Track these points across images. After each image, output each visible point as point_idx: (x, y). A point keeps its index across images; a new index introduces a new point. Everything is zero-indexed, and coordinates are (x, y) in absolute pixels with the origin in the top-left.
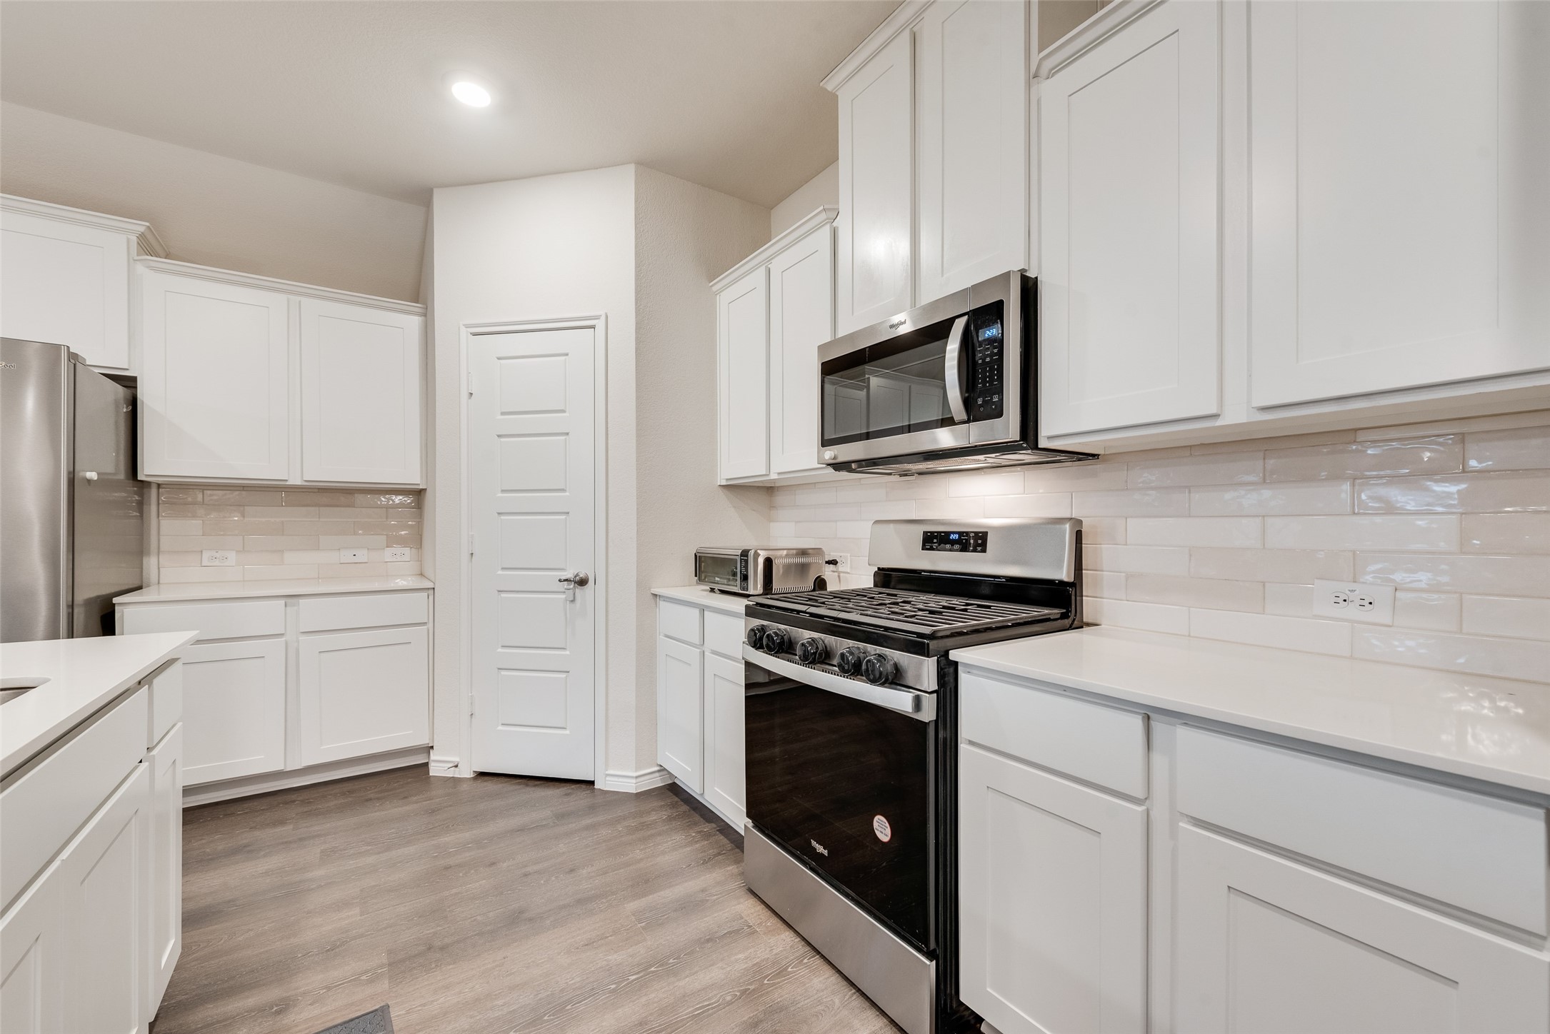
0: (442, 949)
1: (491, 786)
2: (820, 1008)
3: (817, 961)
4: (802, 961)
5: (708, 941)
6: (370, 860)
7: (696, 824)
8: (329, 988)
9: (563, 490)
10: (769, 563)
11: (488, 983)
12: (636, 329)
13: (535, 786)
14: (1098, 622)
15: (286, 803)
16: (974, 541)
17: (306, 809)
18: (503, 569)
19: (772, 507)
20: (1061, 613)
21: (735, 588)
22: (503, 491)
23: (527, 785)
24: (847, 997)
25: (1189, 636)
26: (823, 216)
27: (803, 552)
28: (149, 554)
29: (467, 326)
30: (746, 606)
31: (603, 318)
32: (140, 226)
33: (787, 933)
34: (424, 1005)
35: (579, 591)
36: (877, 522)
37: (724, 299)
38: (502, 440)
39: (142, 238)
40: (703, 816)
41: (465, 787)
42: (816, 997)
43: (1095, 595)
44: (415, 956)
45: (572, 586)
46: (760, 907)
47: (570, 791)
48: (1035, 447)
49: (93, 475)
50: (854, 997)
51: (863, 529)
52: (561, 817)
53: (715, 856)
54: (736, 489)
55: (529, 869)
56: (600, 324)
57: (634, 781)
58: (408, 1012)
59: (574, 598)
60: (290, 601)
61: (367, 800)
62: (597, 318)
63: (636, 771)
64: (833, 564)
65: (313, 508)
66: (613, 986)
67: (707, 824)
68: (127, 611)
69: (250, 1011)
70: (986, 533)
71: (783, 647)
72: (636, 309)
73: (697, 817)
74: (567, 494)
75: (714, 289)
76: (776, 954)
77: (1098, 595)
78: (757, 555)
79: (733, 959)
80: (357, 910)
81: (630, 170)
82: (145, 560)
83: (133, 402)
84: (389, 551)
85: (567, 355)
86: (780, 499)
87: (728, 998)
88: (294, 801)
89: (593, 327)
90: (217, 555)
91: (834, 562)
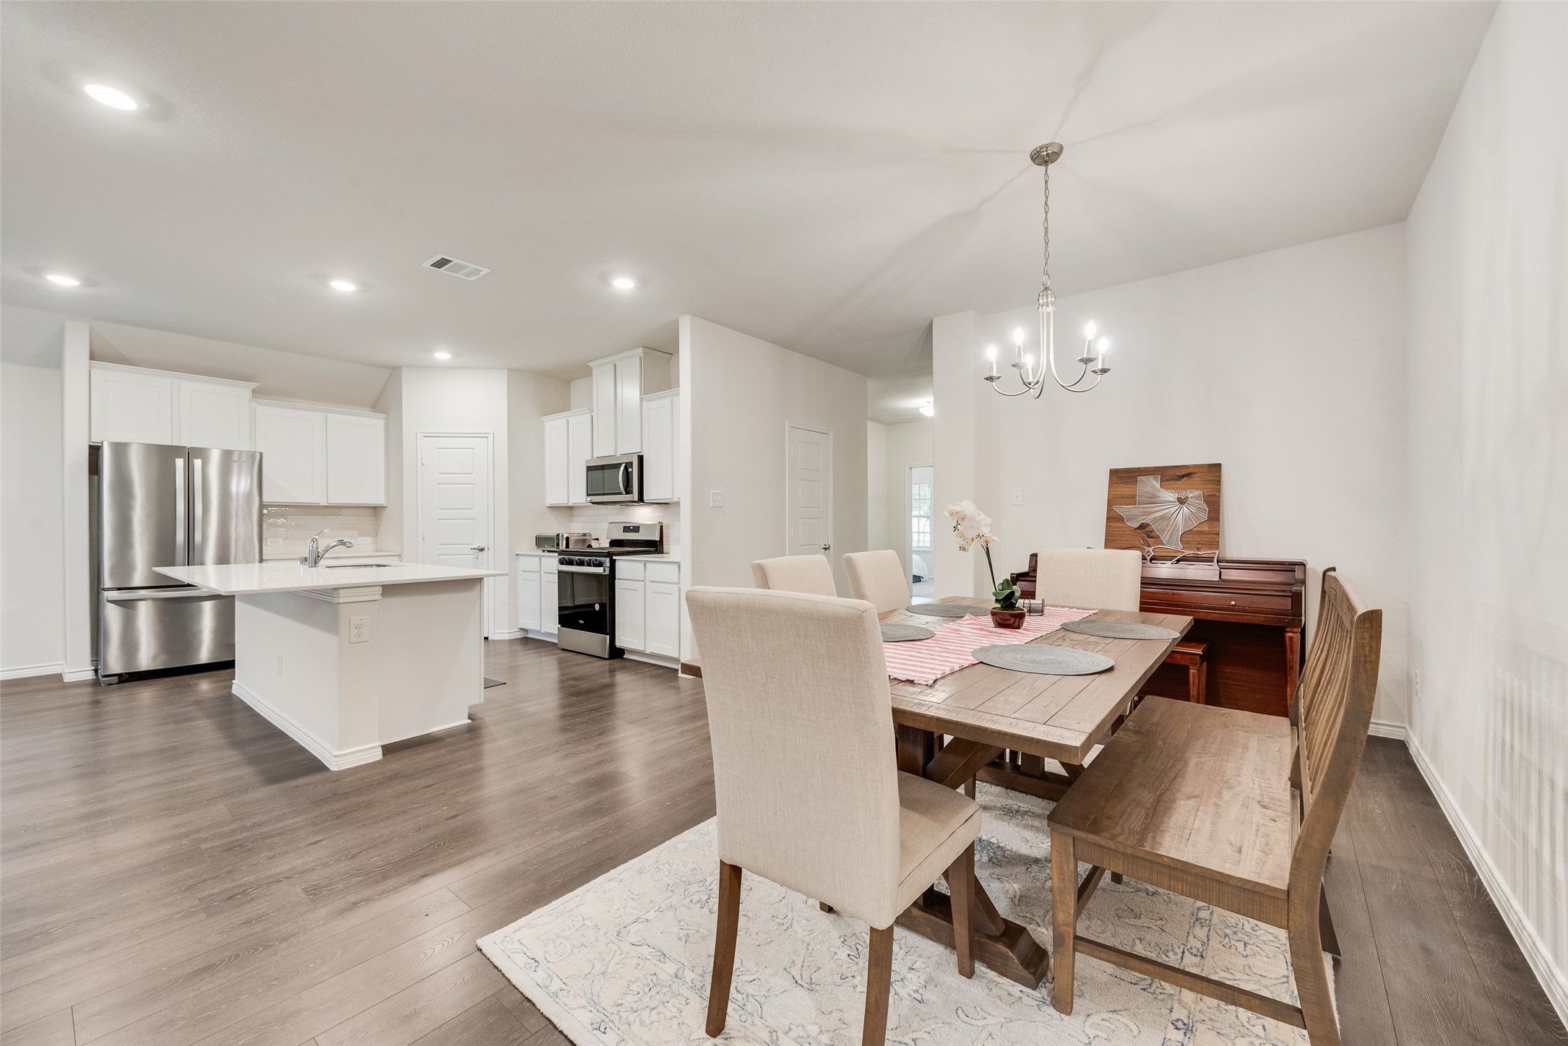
9: (472, 509)
10: (567, 539)
12: (507, 439)
16: (636, 529)
18: (441, 545)
19: (571, 516)
20: (653, 549)
21: (553, 550)
22: (439, 509)
27: (585, 535)
29: (421, 433)
30: (558, 553)
31: (492, 434)
32: (254, 385)
35: (480, 553)
36: (608, 523)
38: (441, 486)
39: (254, 390)
45: (477, 552)
48: (643, 502)
51: (605, 526)
54: (553, 508)
56: (491, 437)
57: (508, 635)
59: (478, 556)
62: (489, 433)
63: (509, 630)
70: (639, 527)
71: (570, 563)
72: (508, 431)
75: (544, 423)
78: (563, 535)
81: (506, 370)
84: (359, 539)
85: (472, 448)
86: (575, 512)
89: (487, 437)
91: (598, 539)
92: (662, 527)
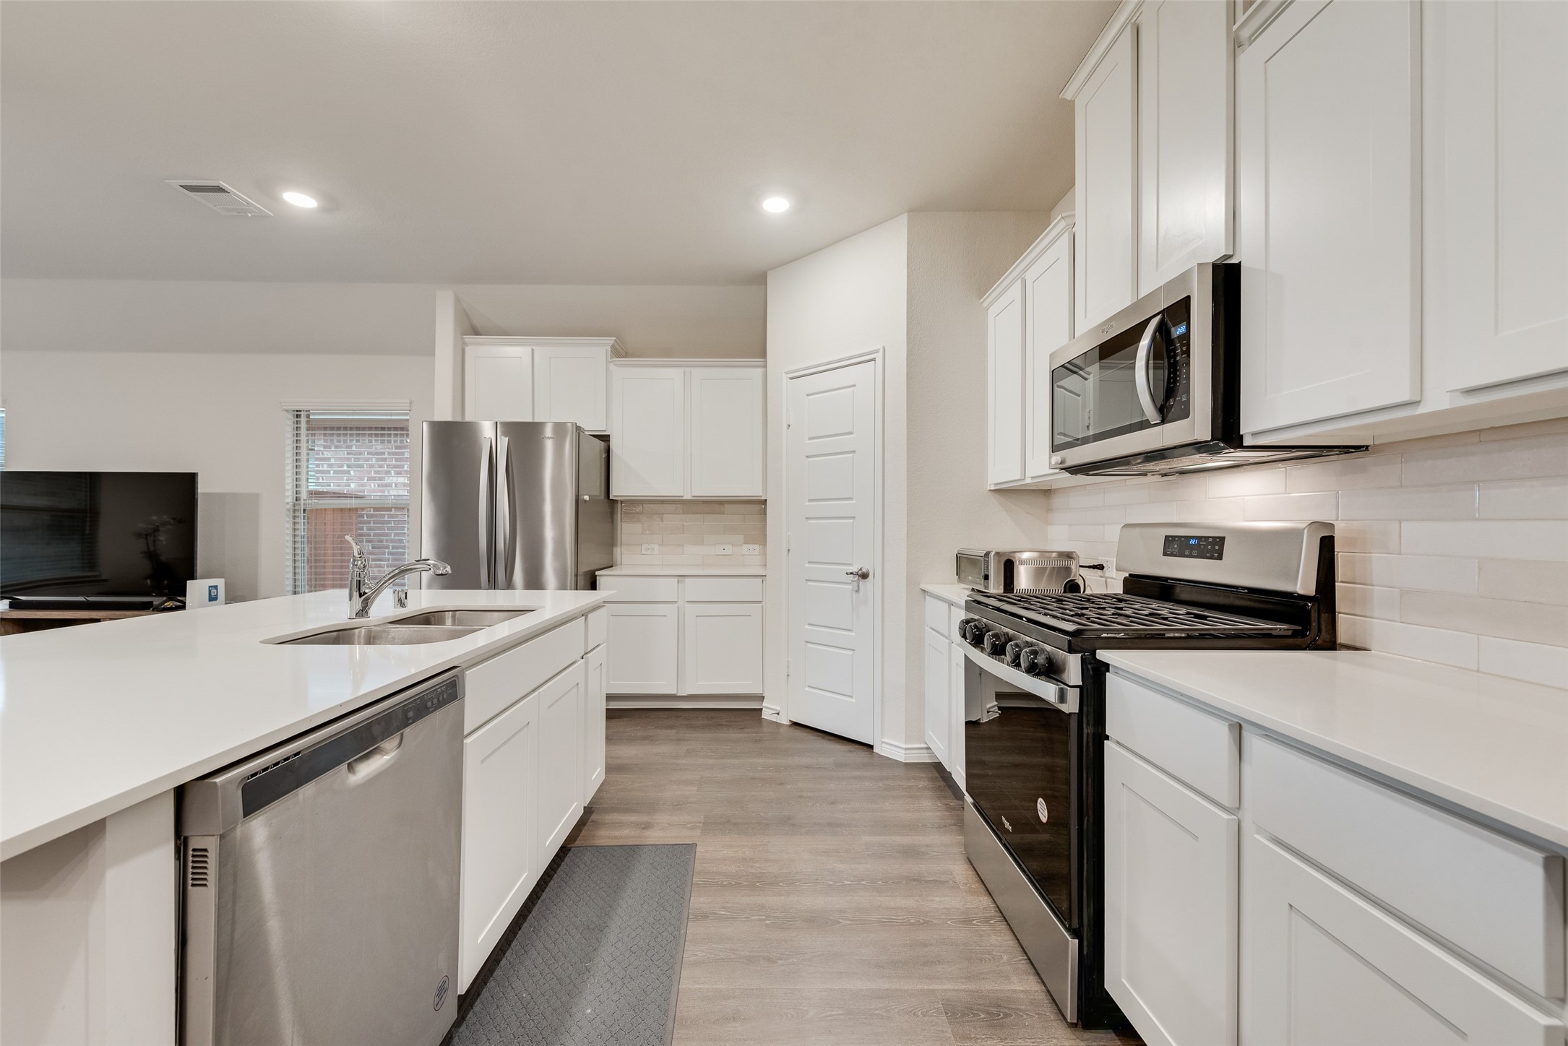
0: (734, 824)
1: (799, 733)
2: (987, 956)
3: (1003, 926)
4: (989, 921)
5: (915, 880)
6: (711, 761)
7: (945, 798)
8: (670, 825)
9: (851, 499)
10: (1009, 564)
11: (754, 852)
12: (907, 356)
13: (830, 740)
14: (1368, 647)
15: (676, 717)
16: (1212, 547)
17: (685, 723)
18: (809, 562)
19: (1049, 510)
20: (1294, 630)
21: (980, 586)
22: (810, 500)
23: (824, 738)
24: (1017, 959)
25: (1478, 671)
26: (1063, 224)
27: (1064, 557)
28: (616, 545)
29: (787, 373)
30: (966, 601)
31: (881, 351)
32: (611, 340)
33: (986, 898)
34: (715, 851)
35: (862, 582)
36: (1127, 526)
37: (992, 312)
38: (809, 459)
39: (613, 347)
40: (954, 793)
41: (782, 730)
42: (987, 948)
43: (1364, 614)
44: (718, 823)
45: (856, 579)
46: (971, 873)
47: (852, 749)
48: (1239, 446)
49: (587, 498)
50: (1023, 962)
51: (1113, 533)
52: (839, 765)
53: (951, 825)
54: (1004, 492)
55: (805, 794)
56: (879, 357)
57: (904, 752)
58: (705, 852)
59: (858, 589)
60: (681, 579)
61: (720, 725)
62: (876, 351)
63: (906, 743)
64: (1098, 569)
65: (700, 515)
66: (831, 883)
67: (956, 800)
68: (603, 579)
69: (632, 823)
70: (1223, 539)
72: (907, 338)
73: (949, 793)
74: (854, 501)
75: (985, 304)
76: (968, 908)
77: (1367, 614)
78: (996, 557)
79: (930, 898)
80: (695, 788)
81: (904, 219)
82: (614, 550)
83: (608, 451)
84: (745, 547)
85: (855, 386)
86: (1057, 501)
87: (912, 921)
88: (680, 717)
89: (874, 360)
90: (649, 547)
91: (1101, 567)
92: (1327, 545)
